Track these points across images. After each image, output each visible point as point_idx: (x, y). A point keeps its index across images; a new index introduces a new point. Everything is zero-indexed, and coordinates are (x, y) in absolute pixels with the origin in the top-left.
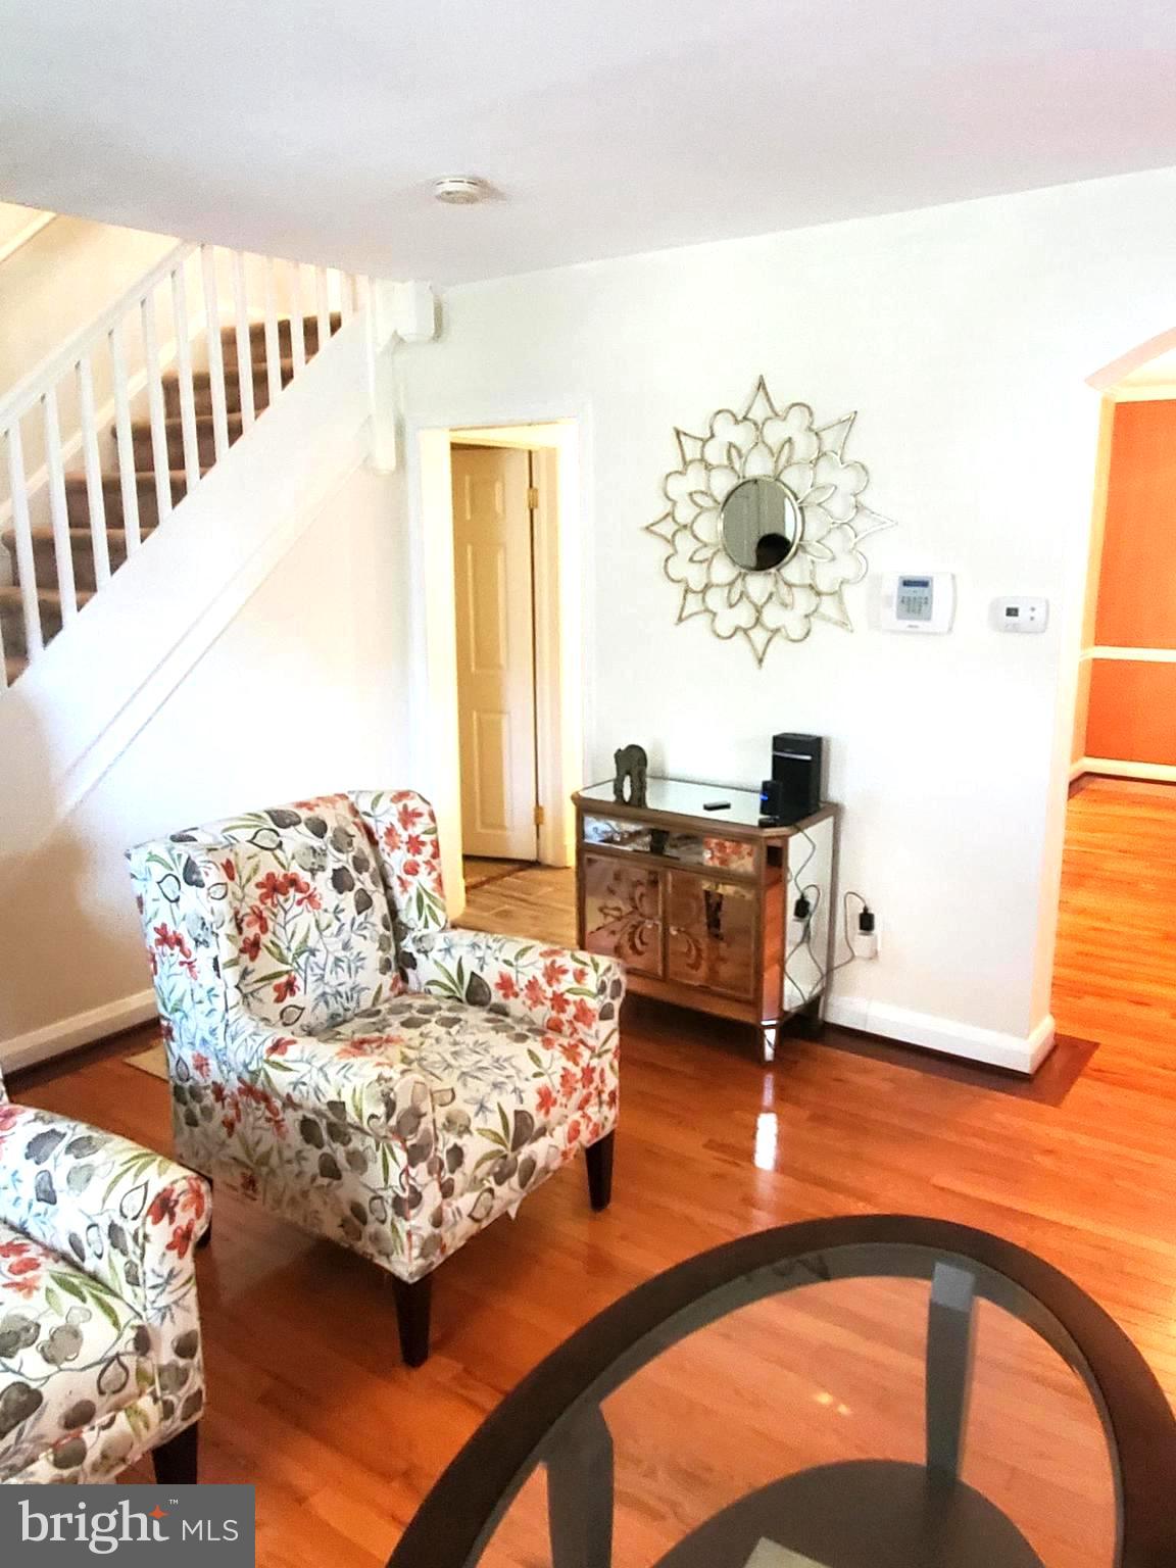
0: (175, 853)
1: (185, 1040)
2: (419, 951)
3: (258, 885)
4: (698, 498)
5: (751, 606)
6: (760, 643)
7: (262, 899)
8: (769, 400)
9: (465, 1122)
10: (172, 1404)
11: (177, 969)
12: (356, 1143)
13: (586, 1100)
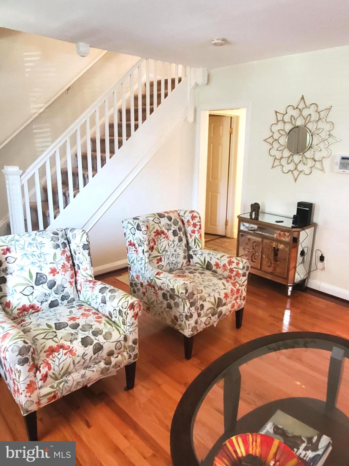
0: (135, 222)
1: (134, 271)
2: (194, 254)
3: (154, 232)
4: (281, 132)
5: (294, 164)
6: (296, 175)
7: (155, 236)
8: (305, 102)
9: (205, 298)
10: (131, 355)
11: (133, 252)
12: (177, 300)
13: (237, 298)
